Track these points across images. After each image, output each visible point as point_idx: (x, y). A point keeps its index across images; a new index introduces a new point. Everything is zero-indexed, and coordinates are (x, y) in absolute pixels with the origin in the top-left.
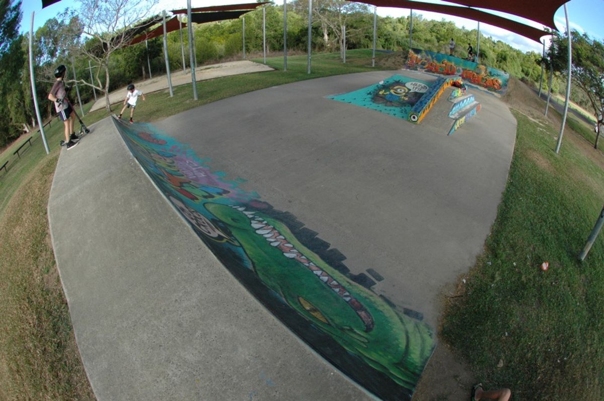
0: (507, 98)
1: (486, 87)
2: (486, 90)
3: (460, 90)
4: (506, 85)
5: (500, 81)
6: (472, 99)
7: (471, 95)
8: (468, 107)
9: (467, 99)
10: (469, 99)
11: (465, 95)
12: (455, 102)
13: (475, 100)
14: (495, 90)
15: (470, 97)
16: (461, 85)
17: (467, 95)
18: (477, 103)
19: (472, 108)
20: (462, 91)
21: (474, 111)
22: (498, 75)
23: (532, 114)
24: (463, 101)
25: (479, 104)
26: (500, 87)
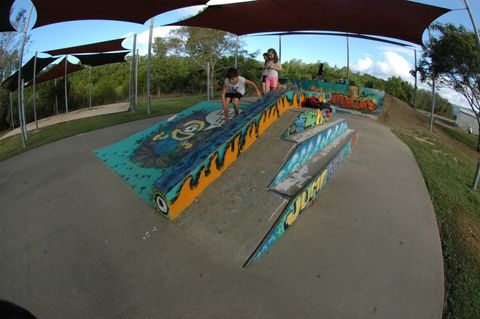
0: (385, 119)
1: (359, 110)
2: (360, 113)
3: (319, 114)
4: (382, 104)
5: (375, 101)
6: (344, 126)
7: (341, 120)
8: (336, 143)
9: (333, 127)
10: (337, 127)
11: (331, 121)
12: (300, 141)
13: (349, 127)
14: (370, 112)
15: (339, 124)
16: (322, 103)
17: (334, 121)
18: (353, 131)
19: (343, 145)
20: (325, 114)
21: (349, 148)
22: (373, 95)
23: (417, 133)
24: (324, 133)
25: (354, 133)
26: (375, 107)
